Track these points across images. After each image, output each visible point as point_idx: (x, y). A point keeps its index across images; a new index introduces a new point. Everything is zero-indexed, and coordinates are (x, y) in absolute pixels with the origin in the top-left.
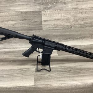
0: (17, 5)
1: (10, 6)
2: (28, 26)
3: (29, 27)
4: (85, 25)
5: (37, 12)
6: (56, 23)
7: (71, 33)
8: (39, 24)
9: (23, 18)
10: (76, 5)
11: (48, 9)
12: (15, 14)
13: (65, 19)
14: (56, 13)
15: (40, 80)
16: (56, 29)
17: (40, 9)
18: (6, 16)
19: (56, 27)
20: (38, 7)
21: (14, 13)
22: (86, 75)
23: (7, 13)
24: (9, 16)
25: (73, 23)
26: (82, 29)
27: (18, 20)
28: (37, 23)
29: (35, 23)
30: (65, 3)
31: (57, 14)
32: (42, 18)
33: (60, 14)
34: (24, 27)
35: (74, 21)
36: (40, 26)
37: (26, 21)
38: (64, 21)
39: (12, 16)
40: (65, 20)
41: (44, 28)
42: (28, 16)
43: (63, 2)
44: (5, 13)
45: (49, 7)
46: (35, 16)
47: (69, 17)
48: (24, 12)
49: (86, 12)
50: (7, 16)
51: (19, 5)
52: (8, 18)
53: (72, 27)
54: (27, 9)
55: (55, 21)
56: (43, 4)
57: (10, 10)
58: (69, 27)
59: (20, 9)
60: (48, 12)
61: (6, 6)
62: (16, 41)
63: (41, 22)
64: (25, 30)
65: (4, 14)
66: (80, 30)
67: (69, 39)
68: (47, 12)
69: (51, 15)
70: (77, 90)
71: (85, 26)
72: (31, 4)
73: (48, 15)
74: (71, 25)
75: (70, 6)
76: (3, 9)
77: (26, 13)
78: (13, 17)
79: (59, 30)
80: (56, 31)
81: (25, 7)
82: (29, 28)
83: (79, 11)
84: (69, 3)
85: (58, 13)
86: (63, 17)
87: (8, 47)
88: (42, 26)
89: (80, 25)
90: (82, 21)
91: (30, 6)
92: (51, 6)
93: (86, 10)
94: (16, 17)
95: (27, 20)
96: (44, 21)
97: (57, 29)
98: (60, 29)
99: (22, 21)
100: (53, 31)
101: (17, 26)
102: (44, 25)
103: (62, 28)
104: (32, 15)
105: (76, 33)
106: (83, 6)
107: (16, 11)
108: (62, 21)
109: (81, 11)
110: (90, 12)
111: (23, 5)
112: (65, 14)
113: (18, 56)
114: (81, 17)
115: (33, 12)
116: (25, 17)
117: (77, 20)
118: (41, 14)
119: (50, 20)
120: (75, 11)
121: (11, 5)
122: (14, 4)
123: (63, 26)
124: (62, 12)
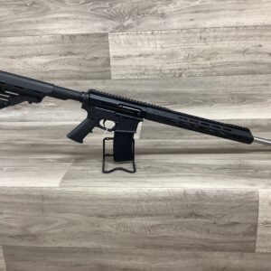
0: (53, 19)
1: (37, 22)
2: (78, 69)
3: (80, 72)
4: (217, 69)
5: (97, 35)
6: (142, 64)
7: (182, 90)
8: (103, 66)
9: (67, 50)
10: (192, 20)
11: (123, 29)
12: (48, 40)
13: (164, 55)
14: (142, 40)
15: (74, 178)
16: (143, 77)
17: (105, 29)
18: (27, 45)
19: (144, 74)
20: (100, 24)
21: (46, 38)
22: (178, 176)
23: (31, 38)
24: (36, 44)
25: (185, 65)
26: (209, 79)
27: (54, 54)
28: (99, 62)
29: (93, 63)
30: (163, 15)
31: (145, 42)
32: (111, 50)
33: (151, 43)
34: (69, 70)
35: (186, 59)
36: (105, 69)
37: (74, 57)
38: (162, 59)
39: (40, 44)
40: (165, 57)
41: (115, 74)
42: (77, 44)
43: (159, 12)
44: (27, 38)
45: (125, 24)
46: (94, 44)
47: (176, 49)
48: (67, 35)
49: (216, 37)
50: (31, 45)
51: (57, 18)
52: (32, 48)
53: (183, 75)
54: (74, 28)
55: (142, 58)
56: (111, 17)
57: (36, 30)
58: (175, 74)
59: (60, 29)
60: (124, 37)
61: (29, 22)
62: (51, 104)
63: (109, 59)
64: (70, 79)
65: (22, 39)
66: (202, 82)
67: (177, 103)
68: (122, 37)
69: (131, 44)
71: (216, 71)
72: (85, 17)
73: (123, 44)
74: (180, 69)
75: (175, 23)
76: (22, 28)
77: (72, 37)
78: (42, 47)
79: (150, 81)
80: (144, 82)
81: (71, 23)
83: (198, 35)
84: (173, 16)
85: (148, 40)
87: (31, 118)
88: (110, 71)
89: (202, 70)
90: (208, 59)
91: (83, 23)
92: (129, 21)
93: (216, 33)
94: (50, 46)
95: (75, 54)
96: (115, 57)
97: (146, 77)
98: (154, 79)
99: (63, 57)
100: (137, 82)
101: (52, 67)
102: (115, 67)
103: (158, 75)
104: (86, 44)
105: (193, 90)
106: (208, 24)
107: (51, 32)
108: (157, 58)
109: (204, 35)
110: (227, 37)
111: (66, 18)
112: (163, 42)
114: (204, 50)
115: (88, 35)
116: (70, 47)
117: (194, 58)
118: (108, 41)
119: (128, 56)
120: (187, 35)
121: (39, 19)
122: (46, 17)
123: (160, 70)
124: (157, 37)
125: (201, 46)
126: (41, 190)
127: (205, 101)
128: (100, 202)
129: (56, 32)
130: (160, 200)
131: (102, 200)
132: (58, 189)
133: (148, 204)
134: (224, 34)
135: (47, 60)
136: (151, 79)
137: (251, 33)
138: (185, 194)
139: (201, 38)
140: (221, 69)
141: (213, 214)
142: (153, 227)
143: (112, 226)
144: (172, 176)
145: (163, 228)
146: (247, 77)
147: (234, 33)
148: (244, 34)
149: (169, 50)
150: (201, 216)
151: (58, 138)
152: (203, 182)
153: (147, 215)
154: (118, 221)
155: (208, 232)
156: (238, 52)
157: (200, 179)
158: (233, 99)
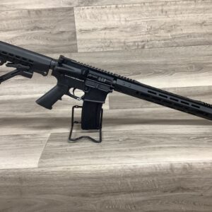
2: (44, 43)
3: (47, 46)
4: (177, 41)
5: (63, 9)
6: (107, 36)
7: (144, 61)
8: (69, 40)
9: (34, 25)
11: (88, 3)
12: (14, 16)
13: (128, 27)
14: (106, 14)
16: (108, 50)
17: (70, 4)
19: (109, 46)
21: (12, 14)
22: (160, 148)
24: (2, 20)
25: (147, 37)
26: (169, 50)
27: (22, 29)
28: (66, 36)
29: (60, 37)
31: (110, 16)
32: (77, 24)
33: (115, 16)
34: (36, 45)
35: (148, 32)
36: (71, 43)
37: (40, 31)
38: (126, 32)
39: (7, 19)
40: (128, 29)
41: (81, 47)
42: (44, 19)
46: (60, 18)
47: (139, 22)
48: (34, 10)
49: (176, 10)
53: (146, 47)
54: (40, 3)
55: (107, 31)
58: (138, 46)
60: (89, 11)
63: (75, 33)
66: (163, 53)
67: (140, 73)
68: (87, 11)
69: (96, 17)
70: (137, 180)
71: (176, 43)
73: (88, 18)
74: (143, 41)
77: (38, 12)
78: (9, 22)
79: (114, 54)
80: (109, 54)
82: (47, 48)
83: (160, 8)
85: (113, 13)
86: (123, 23)
88: (76, 44)
89: (163, 42)
90: (169, 31)
93: (177, 6)
94: (17, 21)
95: (41, 28)
96: (81, 30)
97: (111, 49)
98: (119, 51)
99: (30, 32)
100: (103, 54)
102: (81, 40)
103: (122, 47)
104: (52, 19)
105: (154, 61)
107: (16, 8)
108: (122, 31)
109: (165, 8)
110: (187, 10)
113: (17, 111)
114: (165, 23)
115: (54, 10)
116: (36, 21)
117: (156, 30)
118: (74, 15)
119: (94, 30)
120: (150, 9)
123: (124, 43)
124: (121, 10)
125: (162, 19)
126: (19, 172)
127: (166, 70)
128: (83, 181)
129: (22, 7)
130: (146, 176)
131: (84, 178)
132: (37, 170)
133: (134, 180)
134: (184, 7)
135: (15, 35)
136: (116, 51)
137: (207, 6)
138: (172, 168)
139: (162, 11)
140: (181, 40)
141: (200, 186)
142: (138, 203)
143: (95, 205)
144: (154, 149)
145: (149, 204)
146: (204, 47)
147: (193, 6)
148: (202, 7)
149: (132, 23)
150: (188, 190)
151: (29, 111)
152: (189, 154)
153: (133, 192)
154: (102, 200)
155: (194, 204)
156: (197, 24)
157: (184, 151)
158: (191, 67)
